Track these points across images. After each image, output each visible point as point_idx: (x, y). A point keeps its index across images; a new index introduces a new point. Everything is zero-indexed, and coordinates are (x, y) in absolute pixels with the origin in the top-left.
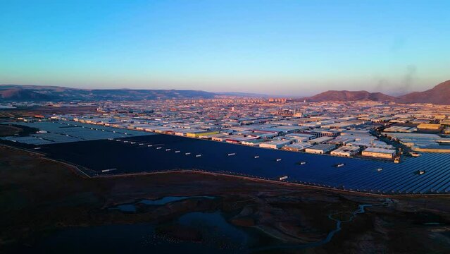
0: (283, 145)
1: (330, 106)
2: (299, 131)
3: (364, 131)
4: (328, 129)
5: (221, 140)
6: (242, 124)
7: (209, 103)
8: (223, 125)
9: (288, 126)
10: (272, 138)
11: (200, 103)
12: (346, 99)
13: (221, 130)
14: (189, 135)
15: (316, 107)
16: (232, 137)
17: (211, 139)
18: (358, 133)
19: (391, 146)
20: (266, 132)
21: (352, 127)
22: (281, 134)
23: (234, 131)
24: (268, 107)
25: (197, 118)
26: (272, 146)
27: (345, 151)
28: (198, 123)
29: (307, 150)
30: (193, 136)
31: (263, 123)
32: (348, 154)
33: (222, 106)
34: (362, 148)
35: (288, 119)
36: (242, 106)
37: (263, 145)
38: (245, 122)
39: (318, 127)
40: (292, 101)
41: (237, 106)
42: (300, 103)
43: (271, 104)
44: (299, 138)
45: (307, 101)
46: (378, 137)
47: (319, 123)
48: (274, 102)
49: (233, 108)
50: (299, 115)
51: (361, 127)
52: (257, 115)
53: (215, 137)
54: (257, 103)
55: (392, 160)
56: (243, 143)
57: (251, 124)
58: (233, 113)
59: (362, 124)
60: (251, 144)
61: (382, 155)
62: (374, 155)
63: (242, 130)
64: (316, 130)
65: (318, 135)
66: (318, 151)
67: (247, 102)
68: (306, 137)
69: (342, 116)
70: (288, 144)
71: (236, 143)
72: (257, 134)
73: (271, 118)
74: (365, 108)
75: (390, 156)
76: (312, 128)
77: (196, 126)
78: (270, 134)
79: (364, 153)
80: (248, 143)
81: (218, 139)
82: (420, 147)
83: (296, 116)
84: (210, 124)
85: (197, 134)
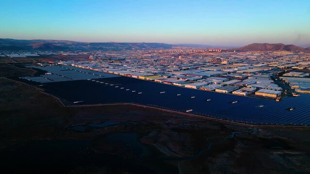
0: (201, 86)
1: (252, 55)
2: (219, 76)
3: (267, 76)
4: (240, 74)
5: (161, 81)
6: (181, 70)
7: (167, 52)
8: (167, 70)
9: (214, 70)
10: (197, 80)
11: (160, 53)
12: (266, 49)
13: (164, 74)
14: (141, 77)
15: (242, 56)
16: (169, 80)
17: (154, 80)
18: (262, 77)
19: (280, 88)
20: (194, 75)
21: (260, 72)
22: (205, 77)
23: (173, 75)
24: (206, 56)
25: (152, 64)
26: (193, 86)
27: (243, 91)
28: (151, 69)
29: (217, 90)
30: (143, 78)
31: (196, 68)
32: (244, 94)
33: (173, 55)
34: (258, 89)
35: (216, 66)
36: (188, 55)
37: (187, 86)
38: (183, 68)
39: (235, 72)
40: (225, 51)
41: (185, 55)
42: (231, 53)
43: (210, 53)
44: (215, 81)
45: (236, 51)
46: (275, 80)
47: (236, 69)
48: (212, 52)
49: (180, 57)
50: (225, 62)
51: (267, 72)
52: (195, 63)
53: (157, 79)
54: (200, 52)
55: (275, 99)
56: (174, 84)
57: (188, 69)
58: (179, 60)
59: (269, 70)
60: (180, 85)
61: (269, 95)
62: (264, 95)
63: (178, 74)
64: (231, 75)
65: (230, 79)
66: (224, 91)
67: (193, 51)
68: (220, 80)
69: (258, 63)
70: (205, 85)
71: (170, 84)
72: (188, 77)
73: (204, 65)
74: (279, 57)
75: (275, 96)
76: (229, 73)
77: (148, 71)
78: (197, 77)
79: (257, 93)
80: (177, 84)
81: (158, 81)
82: (302, 89)
83: (223, 63)
84: (159, 69)
85: (146, 77)
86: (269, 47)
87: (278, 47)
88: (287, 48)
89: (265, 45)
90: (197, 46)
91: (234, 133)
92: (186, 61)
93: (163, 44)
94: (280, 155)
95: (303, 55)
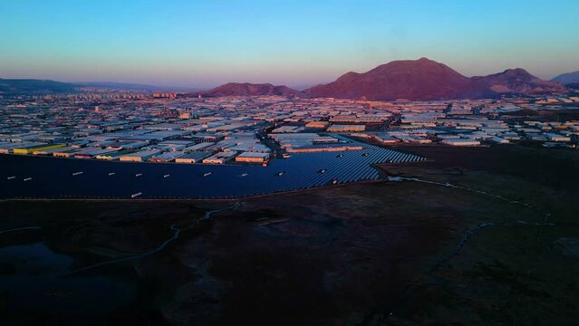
0: (150, 156)
1: (229, 103)
2: (179, 138)
3: (251, 134)
4: (212, 133)
5: (67, 155)
6: (105, 132)
7: (62, 99)
8: (75, 133)
9: (169, 130)
10: (140, 148)
11: (46, 101)
12: (249, 93)
13: (70, 140)
14: (16, 151)
15: (212, 104)
16: (84, 151)
17: (52, 154)
18: (244, 136)
19: (268, 149)
20: (133, 140)
21: (241, 129)
22: (154, 142)
23: (90, 142)
24: (150, 105)
25: (36, 125)
26: (137, 158)
27: (218, 158)
28: (36, 133)
29: (178, 161)
30: (25, 152)
31: (135, 128)
32: (220, 161)
33: (80, 105)
34: (240, 152)
35: (170, 122)
36: (113, 103)
37: (124, 158)
38: (109, 129)
39: (204, 131)
40: (184, 96)
41: (105, 104)
42: (194, 99)
43: (156, 101)
44: (173, 146)
45: (203, 96)
46: (261, 140)
47: (206, 126)
48: (161, 97)
49: (97, 108)
50: (186, 116)
51: (251, 129)
52: (131, 118)
53: (57, 152)
54: (136, 99)
55: (262, 164)
56: (98, 157)
57: (119, 130)
58: (97, 114)
59: (254, 125)
60: (110, 158)
61: (254, 160)
62: (248, 160)
63: (102, 139)
64: (198, 135)
65: (198, 141)
66: (189, 161)
67: (122, 97)
68: (181, 144)
69: (238, 115)
70: (156, 154)
71: (89, 157)
72: (122, 144)
73: (148, 120)
74: (267, 105)
75: (261, 160)
76: (195, 133)
77: (33, 137)
78: (140, 143)
79: (238, 159)
80: (104, 157)
81: (62, 154)
82: (294, 148)
83: (182, 117)
84: (55, 133)
85: (31, 150)
86: (252, 89)
87: (265, 89)
88: (278, 90)
89: (246, 86)
90: (127, 87)
91: (208, 213)
92: (111, 116)
93: (48, 82)
94: (267, 225)
95: (299, 101)
